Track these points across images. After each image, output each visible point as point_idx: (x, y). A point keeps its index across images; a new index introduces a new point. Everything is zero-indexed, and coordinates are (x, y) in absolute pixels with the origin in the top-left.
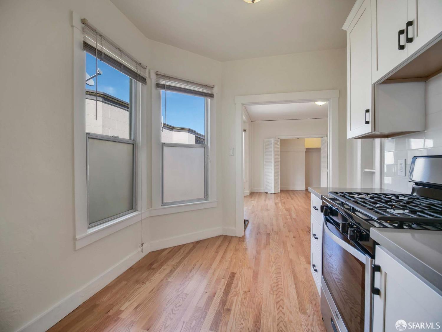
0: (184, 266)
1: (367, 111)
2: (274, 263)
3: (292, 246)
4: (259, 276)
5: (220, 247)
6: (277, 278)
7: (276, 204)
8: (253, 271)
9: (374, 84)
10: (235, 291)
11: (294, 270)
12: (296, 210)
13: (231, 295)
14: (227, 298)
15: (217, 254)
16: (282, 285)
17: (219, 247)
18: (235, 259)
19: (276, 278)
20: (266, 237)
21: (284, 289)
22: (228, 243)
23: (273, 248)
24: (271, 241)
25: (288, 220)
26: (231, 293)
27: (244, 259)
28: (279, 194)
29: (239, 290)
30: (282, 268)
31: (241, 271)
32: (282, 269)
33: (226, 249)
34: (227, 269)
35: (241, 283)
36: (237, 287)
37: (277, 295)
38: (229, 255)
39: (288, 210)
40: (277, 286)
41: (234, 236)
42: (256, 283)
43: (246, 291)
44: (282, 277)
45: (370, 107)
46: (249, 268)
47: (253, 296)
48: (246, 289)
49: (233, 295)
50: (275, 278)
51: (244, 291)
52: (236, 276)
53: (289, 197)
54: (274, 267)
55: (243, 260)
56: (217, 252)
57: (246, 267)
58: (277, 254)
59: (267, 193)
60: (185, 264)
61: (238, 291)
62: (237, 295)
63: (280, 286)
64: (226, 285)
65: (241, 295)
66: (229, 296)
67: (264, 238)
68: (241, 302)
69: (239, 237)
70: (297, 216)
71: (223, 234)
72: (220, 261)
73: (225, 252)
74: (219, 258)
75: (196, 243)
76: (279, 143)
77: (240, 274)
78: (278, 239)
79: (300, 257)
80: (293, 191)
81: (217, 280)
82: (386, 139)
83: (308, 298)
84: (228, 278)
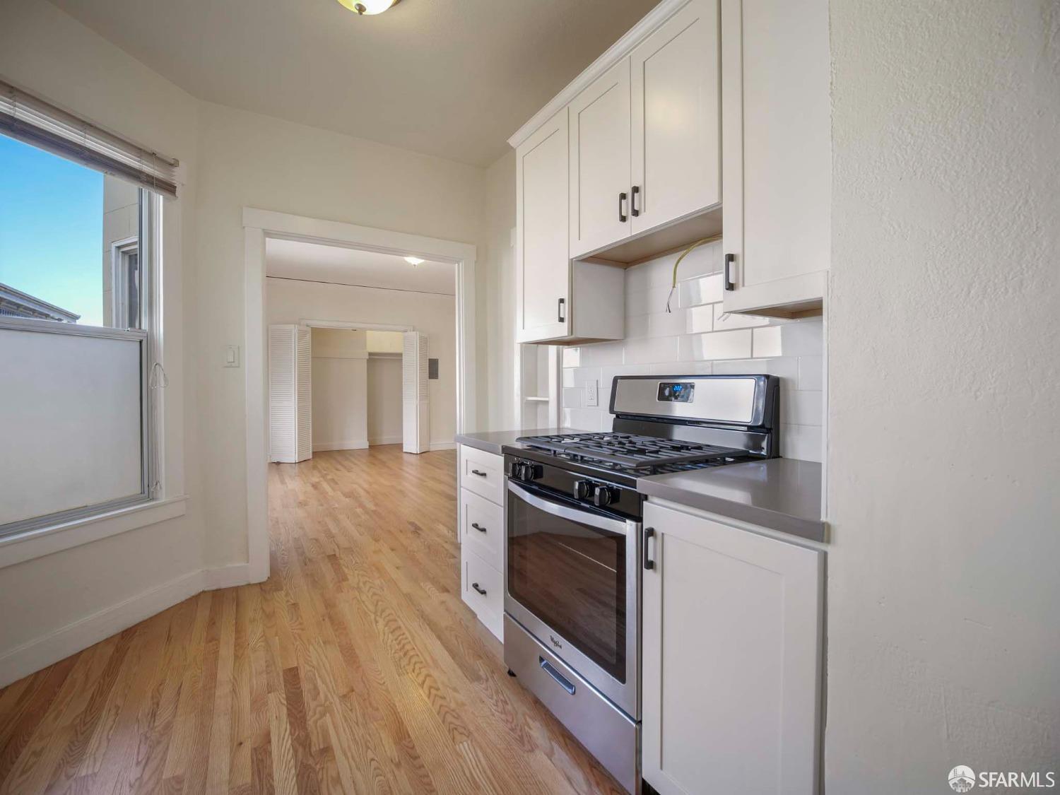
0: (117, 714)
1: (562, 301)
2: (375, 613)
3: (397, 568)
4: (357, 651)
5: (214, 623)
6: (398, 641)
7: (315, 486)
8: (339, 646)
9: (572, 259)
10: (317, 706)
11: (423, 612)
12: (368, 492)
13: (313, 719)
14: (305, 728)
15: (214, 642)
16: (414, 649)
17: (212, 623)
18: (277, 638)
19: (396, 640)
20: (330, 565)
21: (421, 654)
22: (234, 607)
23: (358, 584)
24: (346, 570)
25: (363, 517)
26: (311, 713)
27: (303, 630)
28: (311, 462)
29: (326, 697)
30: (399, 617)
31: (309, 659)
32: (398, 619)
33: (236, 623)
34: (267, 666)
35: (323, 683)
36: (319, 693)
37: (413, 671)
38: (254, 634)
39: (349, 495)
40: (405, 654)
41: (243, 586)
42: (358, 667)
43: (345, 693)
44: (407, 634)
45: (566, 296)
46: (324, 643)
47: (366, 696)
48: (343, 690)
49: (317, 716)
50: (394, 642)
51: (341, 695)
52: (302, 674)
53: (339, 467)
54: (381, 622)
55: (300, 631)
56: (213, 639)
57: (316, 647)
58: (375, 594)
59: (278, 463)
60: (117, 708)
61: (326, 701)
62: (327, 710)
63: (412, 653)
64: (285, 703)
65: (339, 706)
66: (310, 723)
67: (326, 569)
68: (346, 721)
69: (260, 584)
70: (376, 505)
71: (206, 590)
72: (237, 657)
73: (239, 630)
74: (226, 651)
75: (123, 638)
76: (309, 337)
77: (310, 666)
78: (358, 562)
79: (422, 584)
80: (341, 452)
81: (254, 702)
82: (566, 347)
83: (470, 651)
84: (283, 687)
